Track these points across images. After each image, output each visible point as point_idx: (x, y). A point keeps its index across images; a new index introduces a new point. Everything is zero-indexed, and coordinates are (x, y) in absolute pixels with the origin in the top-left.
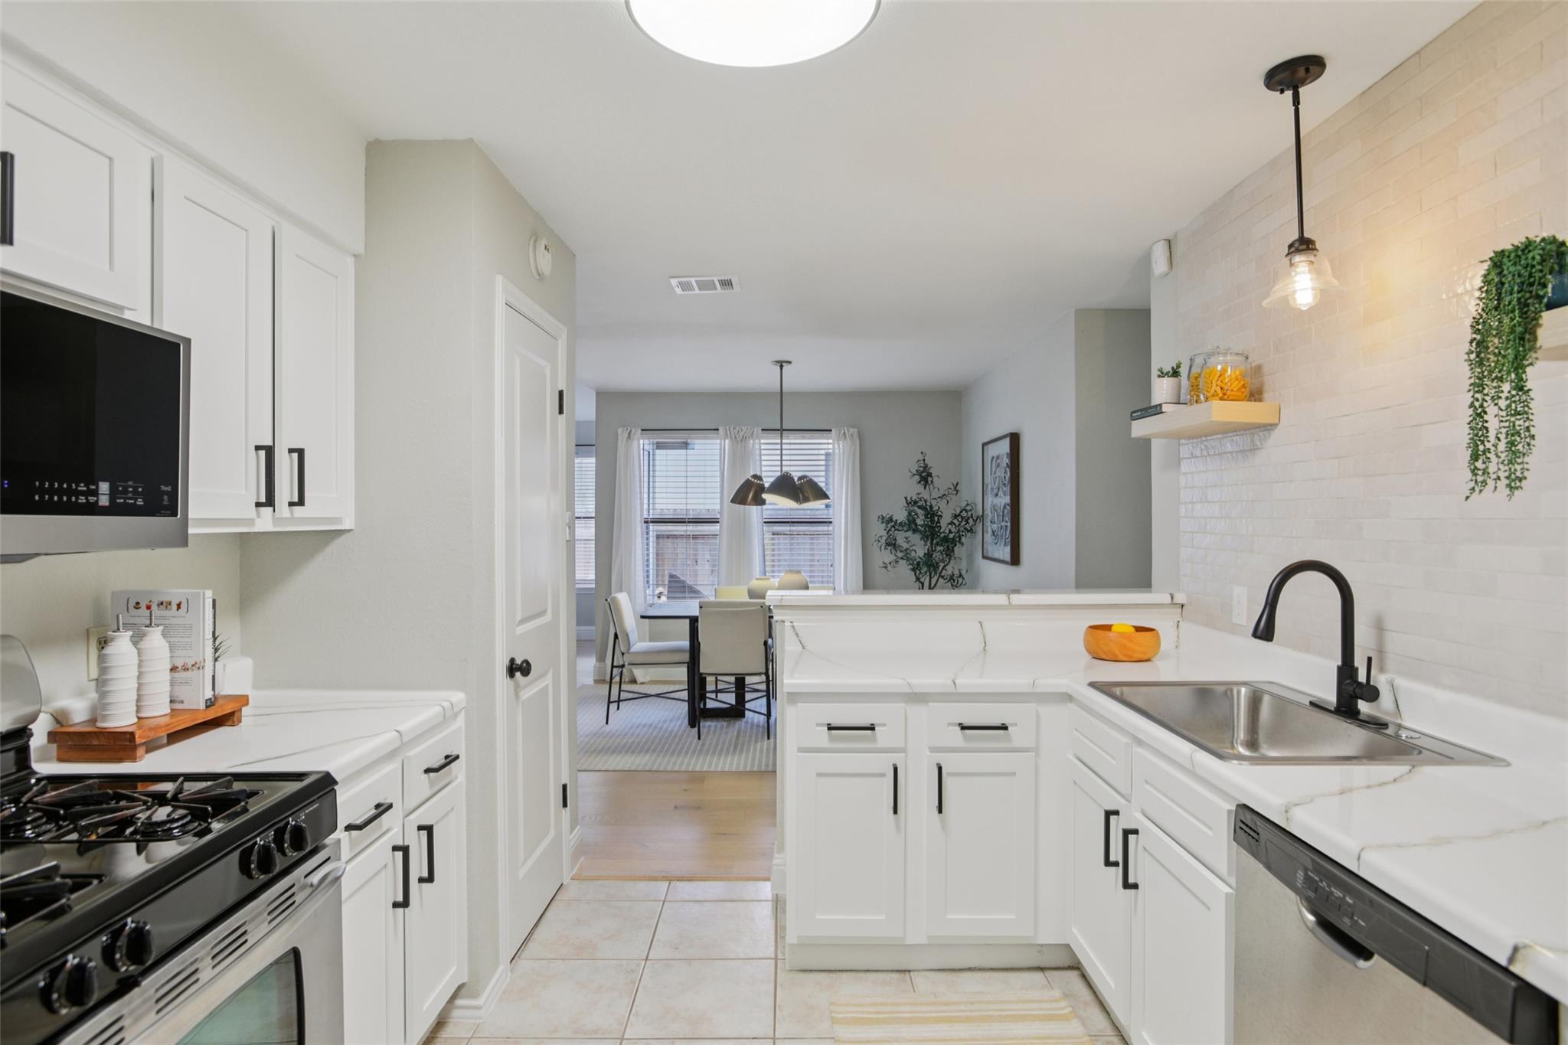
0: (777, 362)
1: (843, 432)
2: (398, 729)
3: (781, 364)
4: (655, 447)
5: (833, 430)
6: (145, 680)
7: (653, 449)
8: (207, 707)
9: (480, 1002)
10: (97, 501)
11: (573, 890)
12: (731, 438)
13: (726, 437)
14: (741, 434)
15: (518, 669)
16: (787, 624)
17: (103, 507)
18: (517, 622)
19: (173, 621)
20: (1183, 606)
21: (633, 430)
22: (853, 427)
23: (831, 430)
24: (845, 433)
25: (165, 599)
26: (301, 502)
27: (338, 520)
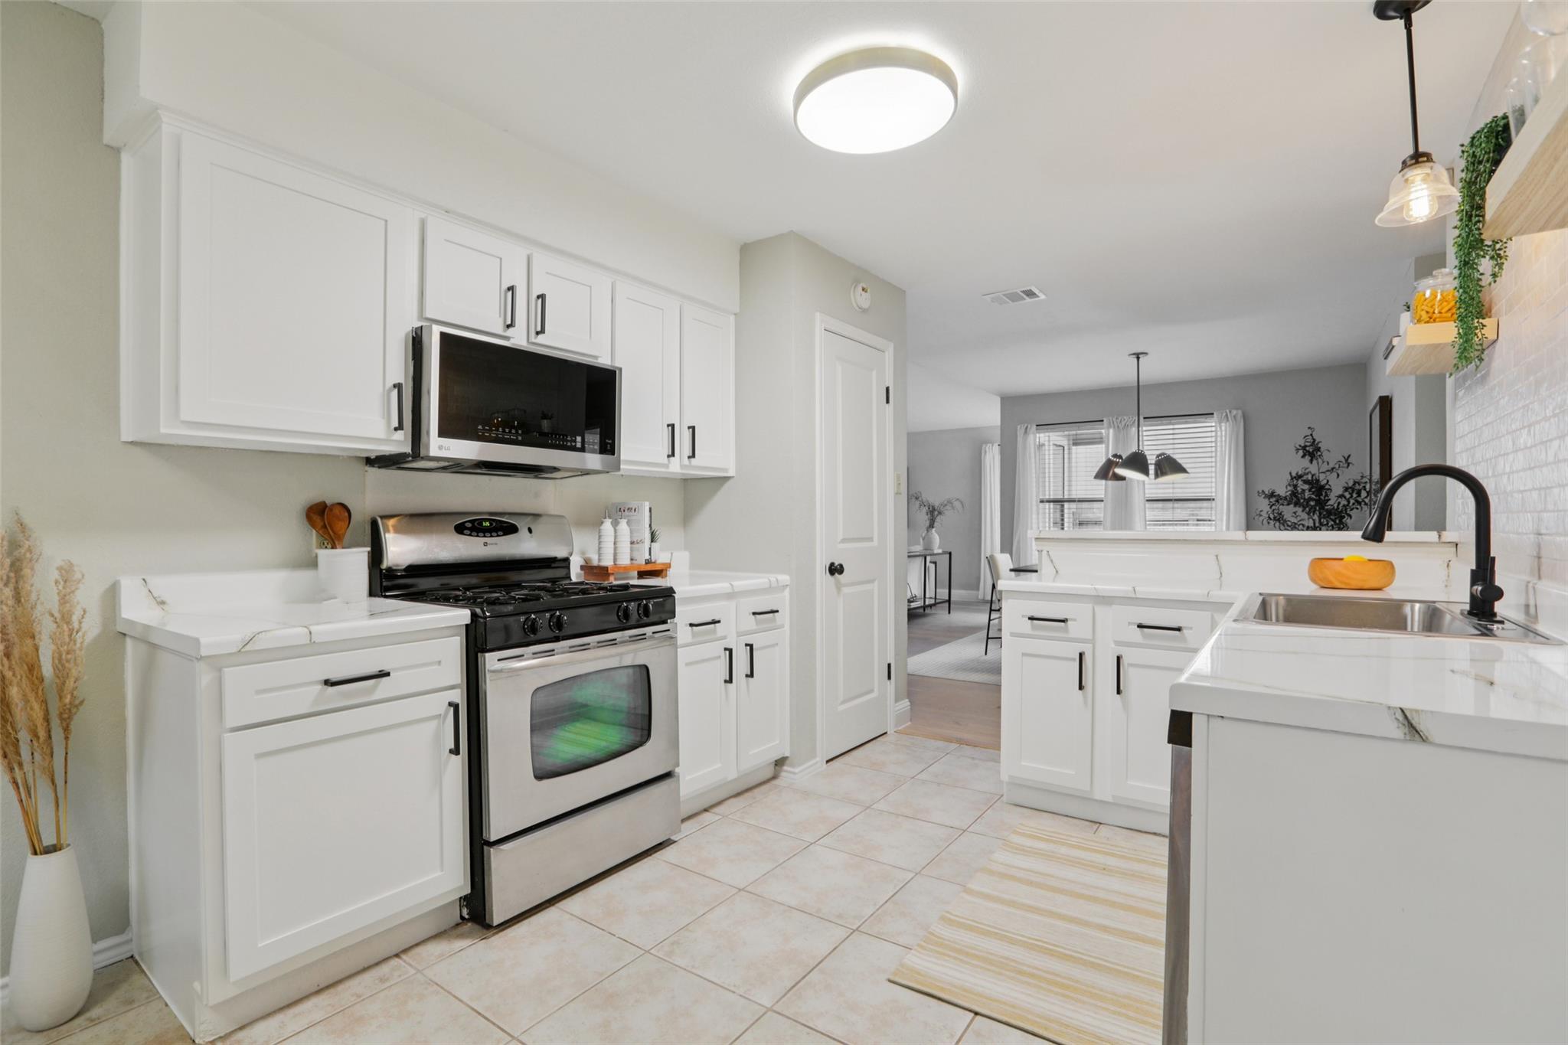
0: (1134, 354)
1: (1224, 414)
2: (733, 583)
3: (1138, 356)
4: (1071, 442)
5: (1215, 415)
6: (618, 545)
7: (1069, 445)
8: (646, 563)
9: (797, 770)
10: (575, 445)
11: (891, 737)
12: (1114, 427)
13: (1109, 427)
14: (1123, 423)
15: (835, 570)
16: (1045, 553)
17: (579, 448)
18: (839, 541)
19: (634, 518)
20: (1457, 545)
21: (1029, 426)
22: (1237, 409)
23: (1213, 414)
24: (1227, 415)
25: (631, 506)
26: (693, 456)
27: (726, 470)
